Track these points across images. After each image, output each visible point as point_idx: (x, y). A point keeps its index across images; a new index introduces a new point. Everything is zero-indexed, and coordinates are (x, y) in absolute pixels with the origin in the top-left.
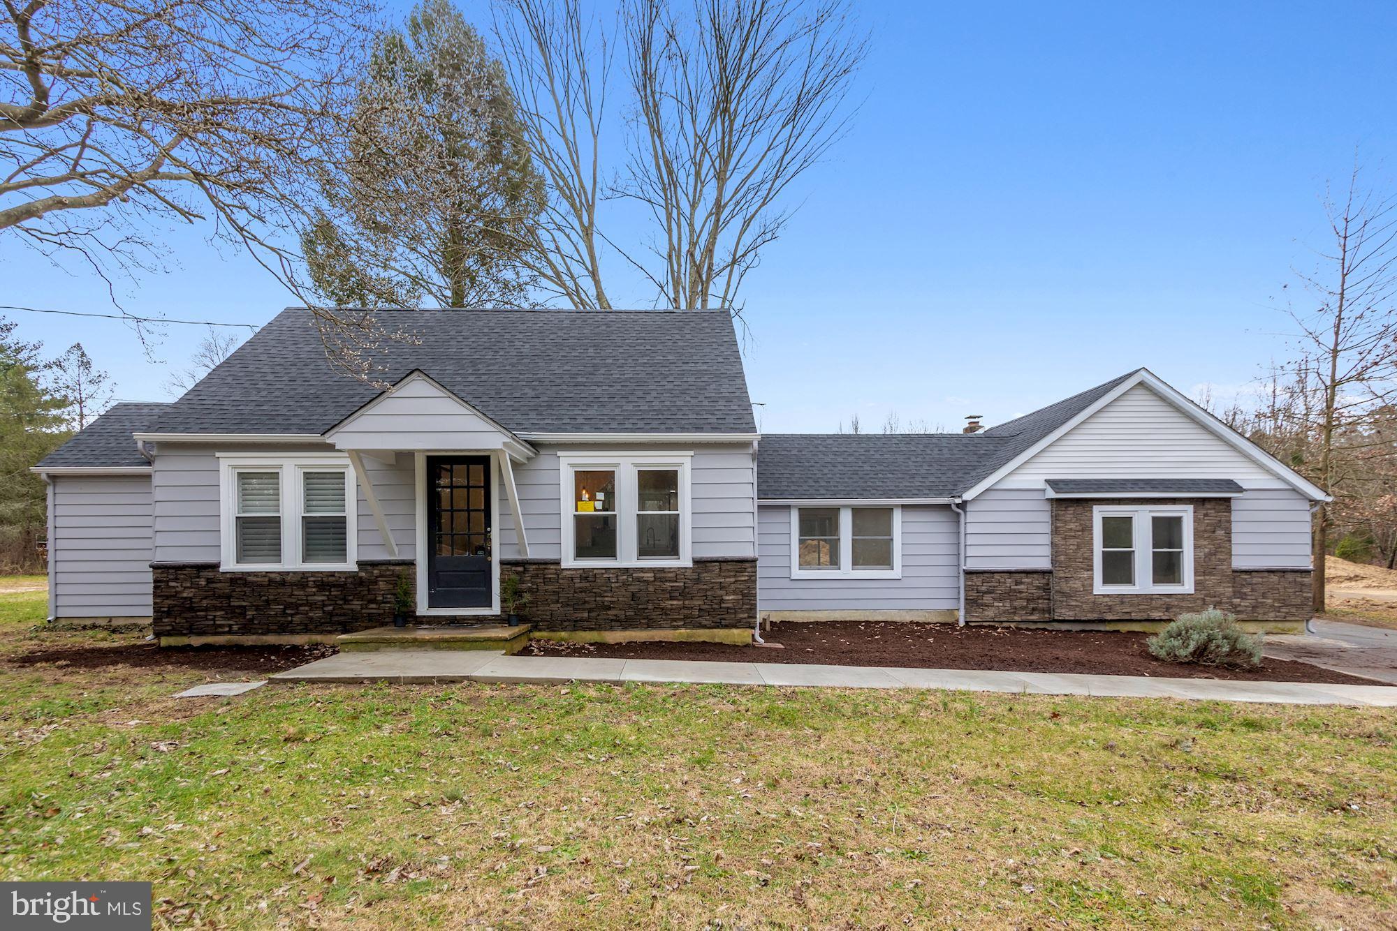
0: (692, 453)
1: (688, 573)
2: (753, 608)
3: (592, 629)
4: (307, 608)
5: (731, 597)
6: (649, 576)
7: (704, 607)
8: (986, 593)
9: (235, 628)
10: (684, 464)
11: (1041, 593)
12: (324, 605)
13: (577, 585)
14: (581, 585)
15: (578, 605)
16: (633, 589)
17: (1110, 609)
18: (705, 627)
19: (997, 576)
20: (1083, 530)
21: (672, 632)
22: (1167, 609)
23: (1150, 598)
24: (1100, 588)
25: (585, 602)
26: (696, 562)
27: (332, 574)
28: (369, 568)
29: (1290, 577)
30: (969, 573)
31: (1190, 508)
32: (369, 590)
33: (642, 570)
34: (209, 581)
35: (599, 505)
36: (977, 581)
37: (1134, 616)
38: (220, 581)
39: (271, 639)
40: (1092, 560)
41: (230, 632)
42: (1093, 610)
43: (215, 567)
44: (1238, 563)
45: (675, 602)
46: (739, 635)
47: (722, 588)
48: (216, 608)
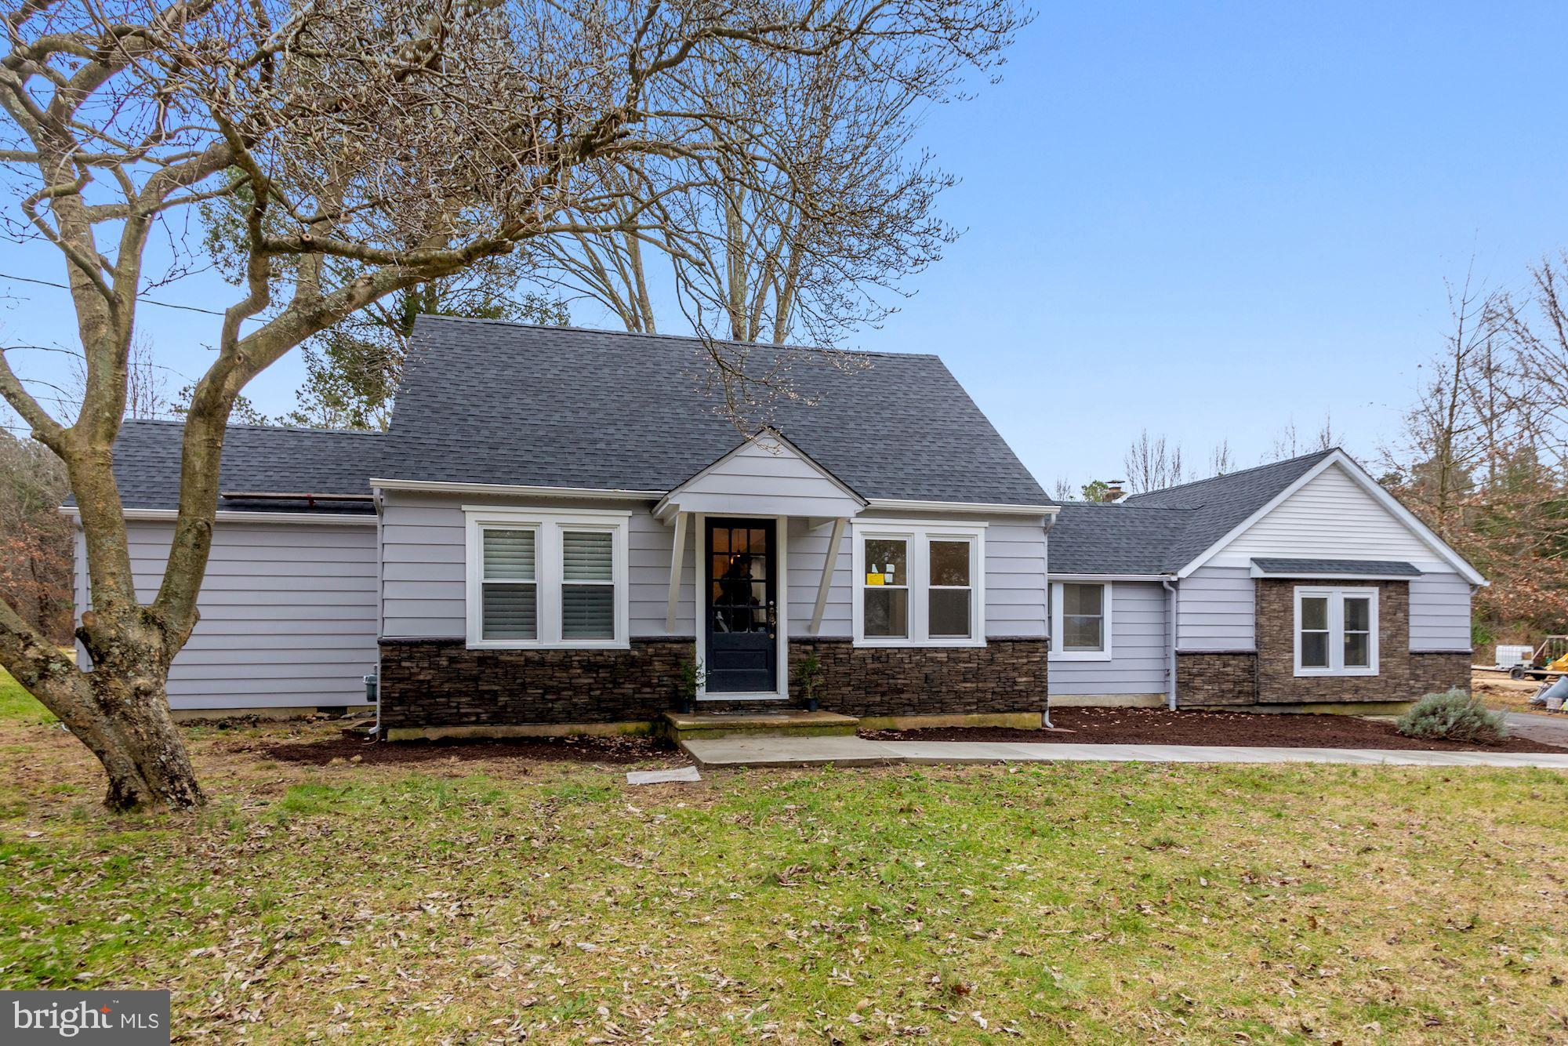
0: (986, 524)
1: (982, 654)
2: (1044, 691)
3: (882, 715)
4: (570, 693)
5: (1024, 679)
6: (943, 656)
7: (997, 690)
8: (1196, 675)
9: (484, 717)
10: (977, 537)
11: (1246, 675)
12: (591, 689)
13: (869, 666)
14: (873, 666)
15: (868, 687)
16: (927, 670)
17: (1308, 691)
18: (998, 711)
19: (1207, 658)
20: (1285, 611)
21: (964, 716)
22: (1356, 691)
23: (1341, 680)
24: (1299, 670)
25: (878, 685)
26: (990, 641)
27: (600, 652)
28: (643, 646)
29: (1454, 658)
30: (1180, 655)
31: (1376, 590)
32: (643, 671)
33: (936, 650)
34: (452, 660)
35: (889, 578)
36: (1189, 662)
37: (1329, 699)
38: (466, 661)
39: (526, 730)
40: (1292, 641)
41: (477, 722)
42: (1293, 693)
43: (461, 642)
44: (1415, 645)
45: (968, 685)
46: (1030, 719)
47: (1014, 669)
48: (461, 693)
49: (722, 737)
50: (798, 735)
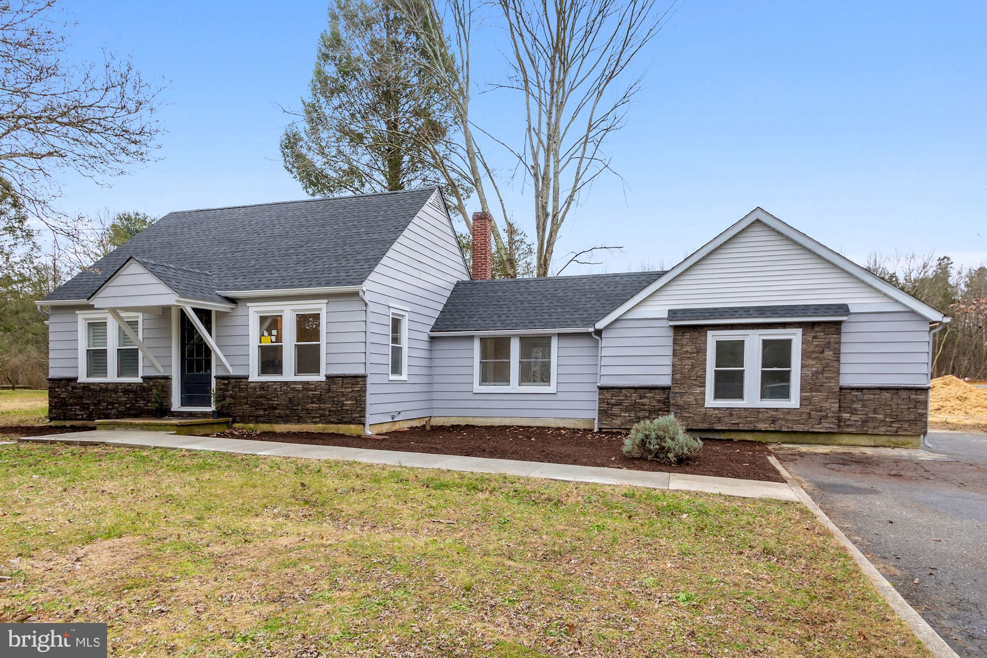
0: (326, 301)
1: (323, 385)
2: (363, 410)
3: (266, 423)
4: (118, 405)
5: (349, 402)
6: (300, 387)
7: (332, 409)
8: (614, 405)
9: (85, 416)
10: (323, 309)
11: (661, 405)
12: (126, 404)
13: (258, 393)
14: (260, 393)
15: (257, 405)
16: (290, 396)
17: (719, 420)
18: (332, 423)
19: (624, 391)
20: (697, 352)
21: (314, 425)
22: (773, 422)
23: (757, 411)
24: (711, 402)
25: (262, 404)
26: (328, 377)
27: (130, 384)
28: (148, 381)
30: (602, 389)
31: (799, 331)
32: (148, 395)
33: (295, 383)
34: (73, 388)
35: (274, 338)
36: (608, 395)
37: (741, 427)
38: (78, 388)
40: (705, 377)
41: (82, 419)
42: (703, 421)
43: (75, 379)
44: (846, 381)
45: (315, 405)
46: (355, 429)
47: (343, 396)
48: (76, 405)
49: (113, 429)
50: (149, 430)
